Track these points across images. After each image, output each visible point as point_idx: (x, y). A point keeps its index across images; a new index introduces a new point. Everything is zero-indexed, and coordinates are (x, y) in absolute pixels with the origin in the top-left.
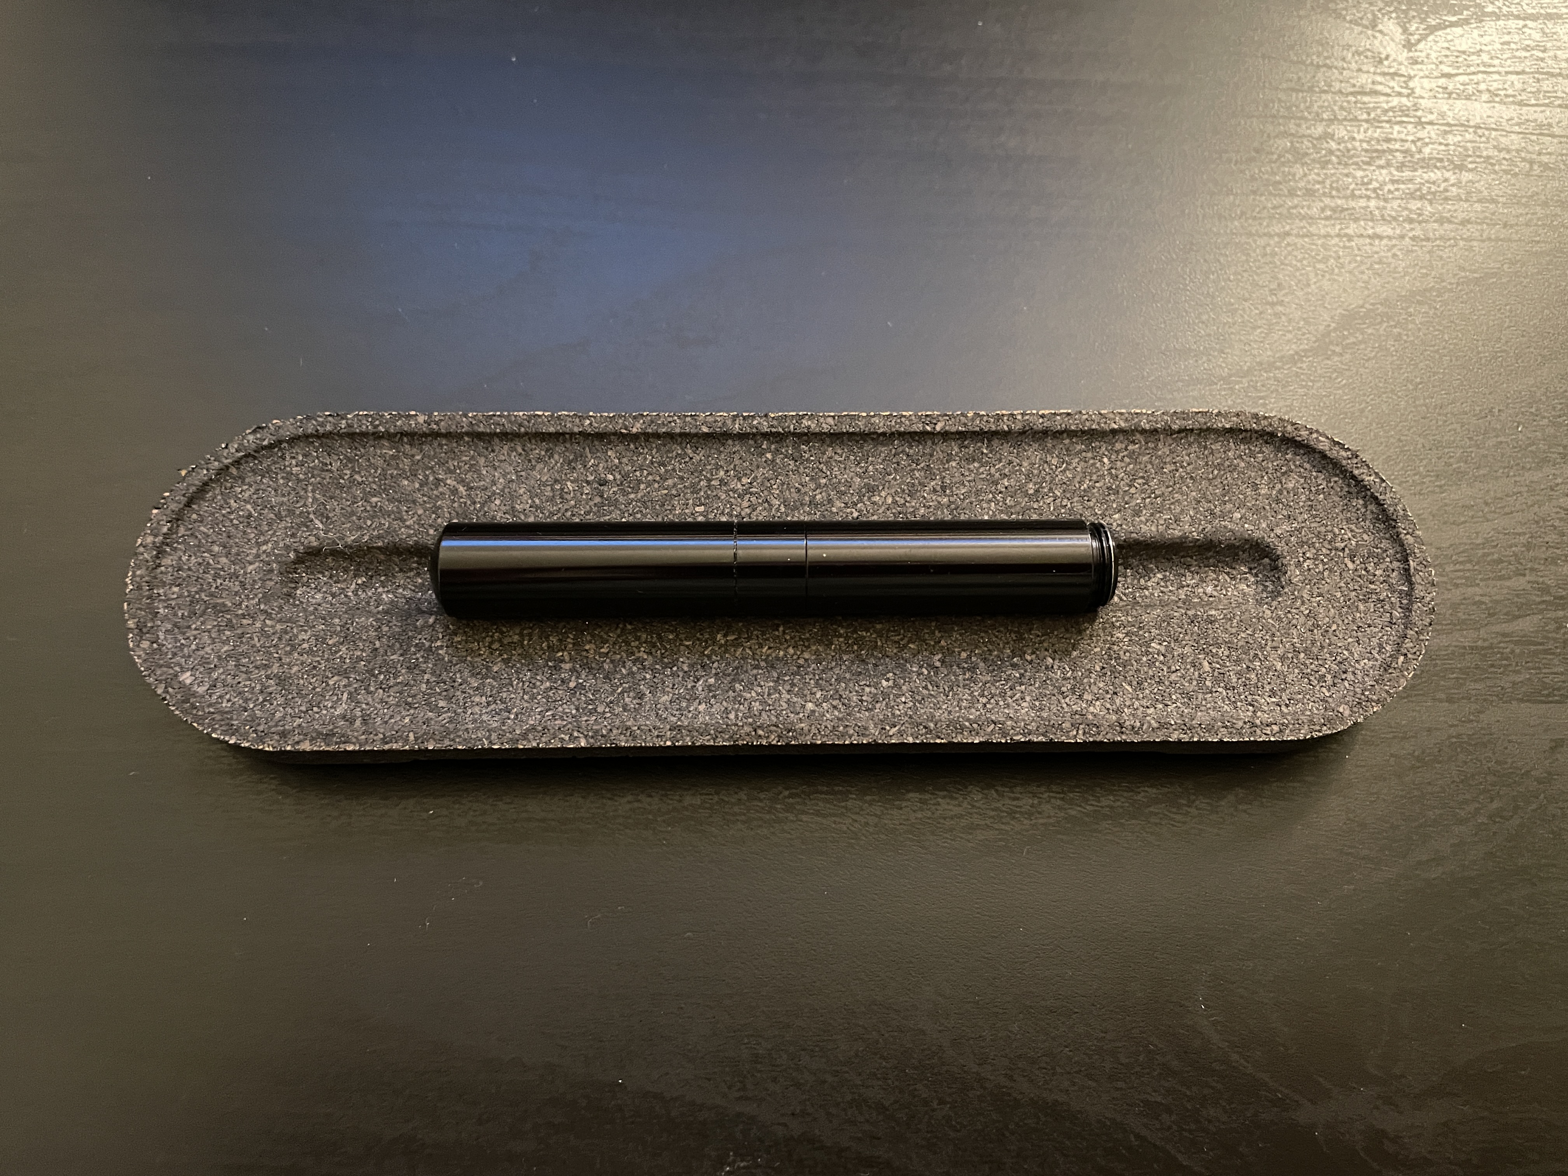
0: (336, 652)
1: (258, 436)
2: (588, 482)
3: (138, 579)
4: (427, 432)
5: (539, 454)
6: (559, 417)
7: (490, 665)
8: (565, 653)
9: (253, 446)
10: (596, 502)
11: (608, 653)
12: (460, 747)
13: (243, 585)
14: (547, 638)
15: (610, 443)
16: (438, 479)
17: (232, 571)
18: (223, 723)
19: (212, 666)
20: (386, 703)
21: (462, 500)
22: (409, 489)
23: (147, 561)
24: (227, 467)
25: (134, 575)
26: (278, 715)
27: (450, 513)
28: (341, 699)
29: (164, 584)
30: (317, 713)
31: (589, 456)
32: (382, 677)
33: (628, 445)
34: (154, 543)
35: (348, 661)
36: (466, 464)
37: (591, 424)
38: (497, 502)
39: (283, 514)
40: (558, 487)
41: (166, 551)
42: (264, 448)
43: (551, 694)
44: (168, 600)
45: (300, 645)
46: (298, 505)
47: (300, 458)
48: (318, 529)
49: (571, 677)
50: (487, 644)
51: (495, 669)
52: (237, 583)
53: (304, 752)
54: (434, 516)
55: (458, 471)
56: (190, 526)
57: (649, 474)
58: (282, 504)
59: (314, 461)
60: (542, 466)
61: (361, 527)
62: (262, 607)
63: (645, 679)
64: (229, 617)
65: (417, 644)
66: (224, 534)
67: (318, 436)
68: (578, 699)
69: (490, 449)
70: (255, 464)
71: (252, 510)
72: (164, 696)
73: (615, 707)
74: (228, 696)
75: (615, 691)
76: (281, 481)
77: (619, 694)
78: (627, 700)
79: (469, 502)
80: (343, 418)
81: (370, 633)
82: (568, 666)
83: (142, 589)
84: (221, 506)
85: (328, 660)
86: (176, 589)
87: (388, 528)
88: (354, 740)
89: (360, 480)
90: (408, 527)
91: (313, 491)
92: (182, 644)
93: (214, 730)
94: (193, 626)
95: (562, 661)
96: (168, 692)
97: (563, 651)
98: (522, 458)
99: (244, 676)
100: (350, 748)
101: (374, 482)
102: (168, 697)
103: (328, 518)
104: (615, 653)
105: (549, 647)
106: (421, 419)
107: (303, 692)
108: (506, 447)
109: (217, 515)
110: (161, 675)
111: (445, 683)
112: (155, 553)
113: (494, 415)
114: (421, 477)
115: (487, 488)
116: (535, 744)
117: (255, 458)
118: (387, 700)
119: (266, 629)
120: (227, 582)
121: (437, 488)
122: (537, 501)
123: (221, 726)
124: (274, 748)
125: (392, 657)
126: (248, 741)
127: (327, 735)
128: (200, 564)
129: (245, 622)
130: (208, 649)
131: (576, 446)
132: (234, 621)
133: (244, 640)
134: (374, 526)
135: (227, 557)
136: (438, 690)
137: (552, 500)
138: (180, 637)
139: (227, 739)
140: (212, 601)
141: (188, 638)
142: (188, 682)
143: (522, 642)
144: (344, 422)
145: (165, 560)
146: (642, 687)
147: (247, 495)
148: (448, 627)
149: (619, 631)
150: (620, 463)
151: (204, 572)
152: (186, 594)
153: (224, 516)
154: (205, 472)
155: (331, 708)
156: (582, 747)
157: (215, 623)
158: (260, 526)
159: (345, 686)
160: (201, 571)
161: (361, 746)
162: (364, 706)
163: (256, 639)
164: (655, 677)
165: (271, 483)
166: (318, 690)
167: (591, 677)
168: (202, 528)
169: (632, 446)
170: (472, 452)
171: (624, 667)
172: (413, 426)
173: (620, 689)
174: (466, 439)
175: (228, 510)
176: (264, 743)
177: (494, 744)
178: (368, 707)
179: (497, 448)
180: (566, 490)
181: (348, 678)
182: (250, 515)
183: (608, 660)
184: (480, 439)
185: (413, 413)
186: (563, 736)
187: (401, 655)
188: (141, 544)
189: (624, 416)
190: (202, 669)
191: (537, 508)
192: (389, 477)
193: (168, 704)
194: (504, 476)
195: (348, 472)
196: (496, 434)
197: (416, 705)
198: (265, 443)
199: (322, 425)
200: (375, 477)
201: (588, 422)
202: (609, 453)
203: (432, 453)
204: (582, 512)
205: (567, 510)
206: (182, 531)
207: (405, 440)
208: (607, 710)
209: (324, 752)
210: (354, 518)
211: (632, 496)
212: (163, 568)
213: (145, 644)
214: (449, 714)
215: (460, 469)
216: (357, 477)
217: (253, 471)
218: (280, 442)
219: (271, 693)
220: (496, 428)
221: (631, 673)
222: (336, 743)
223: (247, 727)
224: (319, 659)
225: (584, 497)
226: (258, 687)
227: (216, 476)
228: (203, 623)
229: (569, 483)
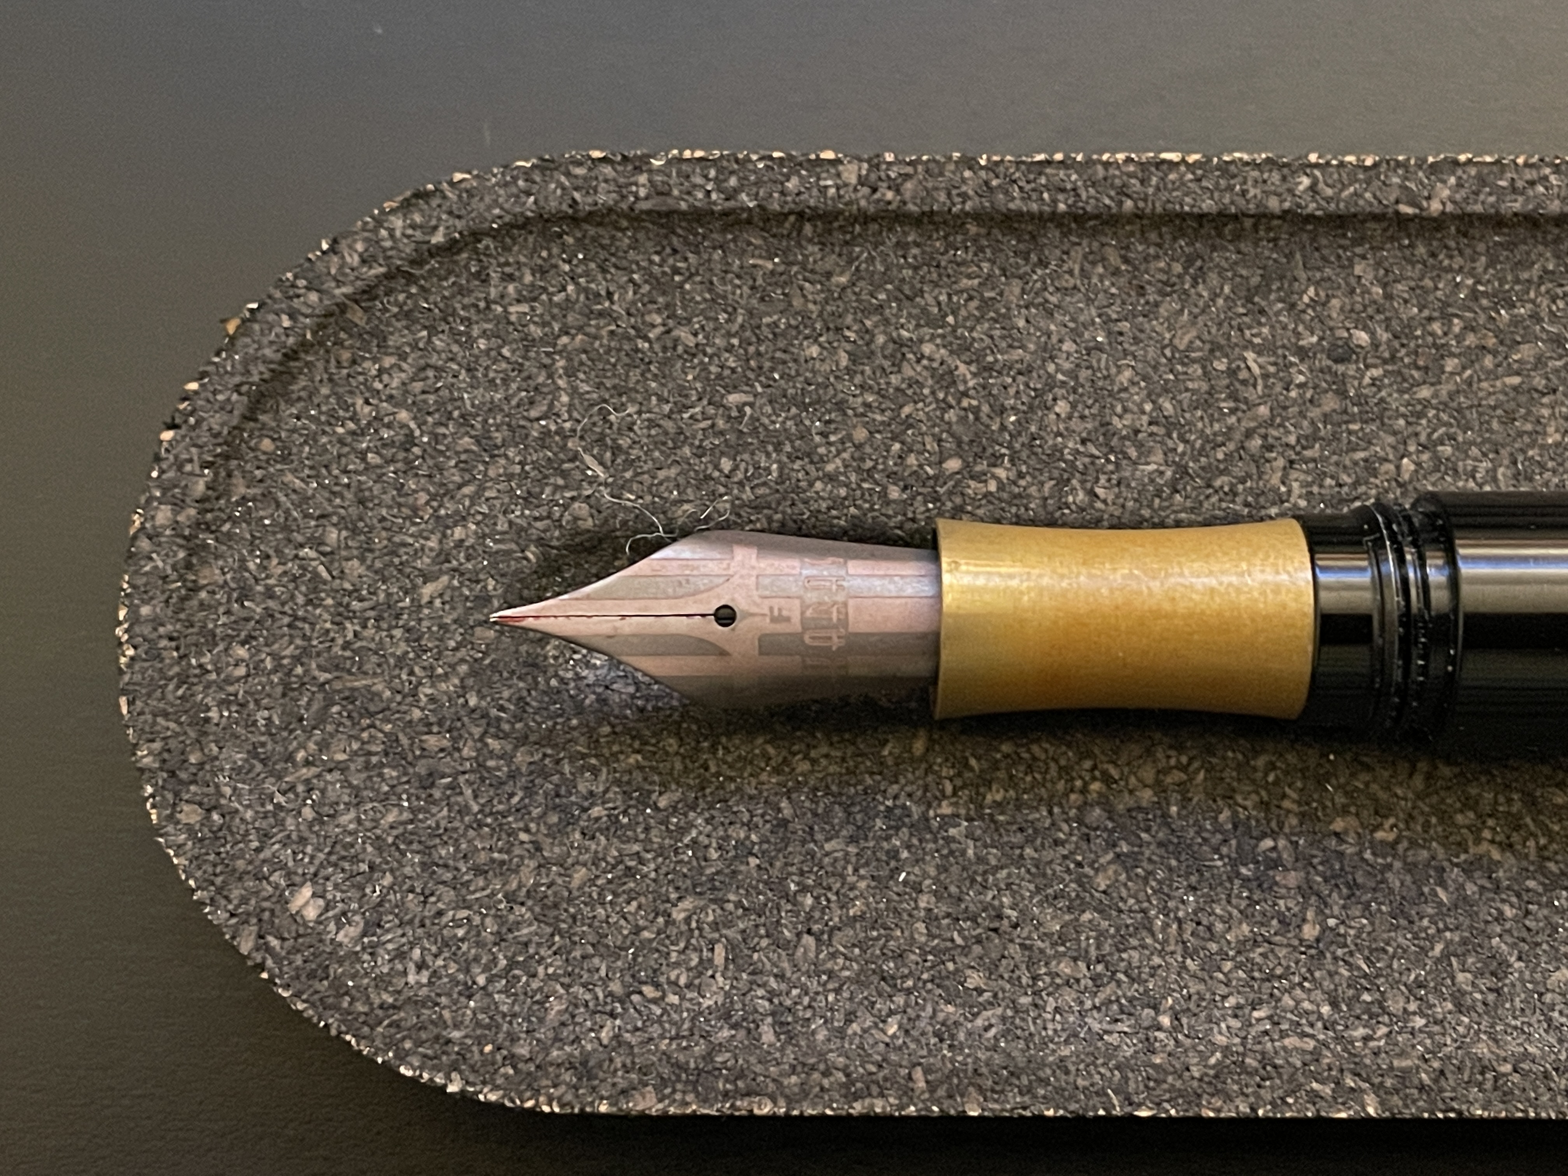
0: (683, 830)
1: (418, 218)
2: (1303, 353)
3: (146, 630)
4: (872, 209)
5: (1167, 271)
6: (1224, 167)
7: (1087, 870)
8: (1282, 843)
9: (409, 249)
10: (1327, 409)
11: (1397, 842)
12: (1050, 1113)
13: (413, 635)
14: (1228, 797)
15: (1358, 242)
16: (899, 343)
17: (382, 596)
18: (424, 1035)
19: (364, 867)
20: (831, 974)
21: (965, 403)
22: (826, 367)
23: (165, 578)
24: (342, 308)
25: (134, 618)
26: (556, 1006)
27: (940, 441)
28: (711, 960)
29: (212, 639)
30: (655, 1001)
31: (1302, 275)
32: (809, 901)
33: (1411, 246)
34: (175, 525)
35: (714, 854)
36: (971, 298)
37: (1313, 188)
38: (1062, 407)
39: (498, 437)
40: (1221, 365)
41: (205, 546)
42: (436, 251)
43: (1256, 955)
44: (229, 681)
45: (585, 810)
46: (534, 414)
47: (528, 278)
48: (593, 481)
49: (1304, 910)
50: (1073, 813)
51: (1102, 882)
52: (398, 633)
53: (643, 1118)
54: (897, 446)
55: (950, 319)
56: (259, 473)
57: (1469, 328)
58: (493, 408)
59: (564, 289)
60: (1176, 306)
61: (708, 478)
62: (473, 701)
63: (1500, 918)
64: (388, 727)
65: (889, 810)
66: (349, 495)
67: (575, 219)
68: (1331, 974)
69: (1034, 258)
70: (410, 296)
71: (413, 425)
72: (258, 957)
73: (1432, 999)
74: (417, 953)
75: (1424, 951)
76: (482, 344)
77: (1438, 961)
78: (1461, 977)
79: (985, 408)
80: (638, 170)
81: (764, 777)
82: (1293, 878)
83: (159, 658)
84: (332, 413)
85: (660, 852)
86: (242, 652)
87: (781, 480)
88: (772, 1087)
89: (691, 341)
90: (831, 478)
91: (570, 373)
92: (278, 806)
93: (402, 1057)
94: (300, 755)
95: (1275, 864)
96: (268, 949)
97: (1274, 835)
98: (1122, 281)
99: (449, 895)
100: (766, 1109)
101: (730, 349)
102: (269, 963)
103: (616, 450)
104: (1413, 844)
105: (1235, 827)
106: (850, 173)
107: (609, 940)
108: (1077, 253)
109: (324, 440)
110: (244, 900)
111: (974, 920)
112: (181, 554)
113: (1048, 163)
114: (852, 336)
115: (1030, 370)
116: (1244, 1109)
117: (411, 279)
118: (829, 965)
119: (491, 763)
120: (370, 632)
121: (898, 368)
122: (1168, 407)
123: (419, 1043)
124: (562, 1106)
125: (828, 847)
126: (496, 1087)
127: (699, 1071)
128: (295, 579)
129: (432, 742)
130: (347, 819)
131: (1266, 249)
132: (404, 741)
133: (437, 794)
134: (740, 475)
135: (362, 560)
136: (959, 941)
137: (1207, 402)
138: (270, 786)
139: (439, 1080)
140: (338, 685)
141: (292, 788)
142: (311, 913)
143: (1161, 806)
144: (643, 179)
145: (206, 572)
146: (1496, 941)
147: (395, 383)
148: (967, 766)
149: (1418, 782)
150: (1388, 297)
151: (309, 602)
152: (269, 664)
153: (341, 442)
154: (287, 323)
155: (689, 986)
156: (1369, 1120)
157: (355, 746)
158: (441, 470)
159: (715, 926)
160: (301, 600)
161: (790, 1101)
162: (773, 983)
163: (468, 792)
164: (1528, 913)
165: (455, 348)
166: (646, 934)
167: (1356, 911)
168: (289, 477)
169: (1421, 250)
170: (986, 266)
171: (1442, 883)
172: (832, 191)
173: (1439, 948)
174: (973, 229)
175: (351, 425)
176: (536, 1093)
177: (1139, 1105)
178: (784, 986)
179: (1053, 255)
180: (1243, 375)
181: (721, 902)
182: (410, 440)
183: (1397, 865)
184: (1013, 231)
185: (829, 155)
186: (1315, 1085)
187: (852, 840)
188: (142, 528)
189: (1405, 165)
190: (339, 877)
191: (1170, 425)
192: (766, 332)
193: (271, 981)
194: (1076, 334)
195: (658, 320)
196: (1055, 218)
197: (910, 983)
198: (438, 238)
199: (588, 188)
200: (730, 335)
201: (1306, 181)
202: (1358, 270)
203: (880, 268)
204: (1292, 440)
205: (1249, 434)
206: (240, 489)
207: (808, 229)
208: (1413, 1007)
209: (694, 1117)
210: (687, 451)
211: (1425, 392)
212: (203, 595)
213: (190, 815)
214: (999, 1011)
215: (954, 313)
216: (683, 333)
217: (408, 315)
218: (476, 236)
219: (526, 945)
220: (1055, 201)
221: (1462, 901)
222: (726, 1095)
223: (488, 1048)
224: (636, 848)
225: (1293, 394)
226: (491, 927)
227: (314, 333)
228: (323, 746)
229: (1250, 355)
